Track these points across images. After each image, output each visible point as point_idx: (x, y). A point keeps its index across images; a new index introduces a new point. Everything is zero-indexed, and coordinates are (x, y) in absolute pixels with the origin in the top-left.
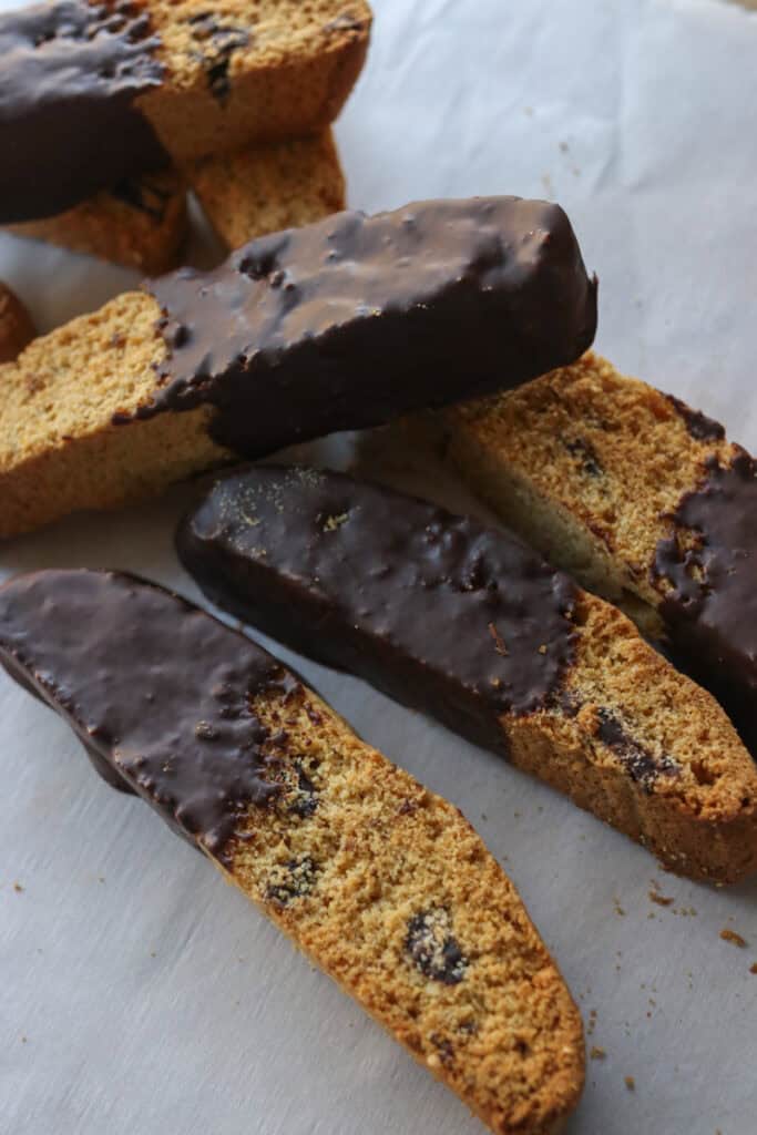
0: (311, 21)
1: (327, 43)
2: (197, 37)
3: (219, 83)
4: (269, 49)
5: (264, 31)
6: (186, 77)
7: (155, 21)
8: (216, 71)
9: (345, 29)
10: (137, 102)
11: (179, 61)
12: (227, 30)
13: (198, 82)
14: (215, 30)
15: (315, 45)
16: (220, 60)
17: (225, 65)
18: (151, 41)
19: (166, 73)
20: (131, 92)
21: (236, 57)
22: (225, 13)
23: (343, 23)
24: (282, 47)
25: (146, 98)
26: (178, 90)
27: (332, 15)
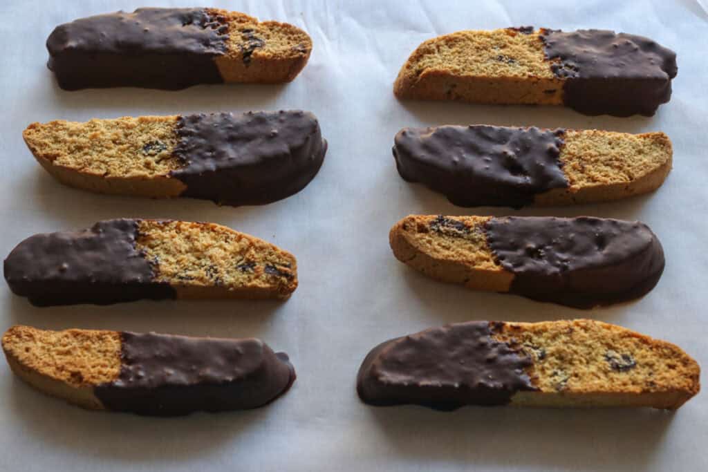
0: (289, 43)
1: (291, 55)
2: (244, 38)
3: (247, 59)
4: (269, 51)
5: (269, 43)
6: (235, 54)
7: (230, 28)
8: (246, 54)
9: (299, 51)
10: (214, 58)
11: (234, 47)
12: (256, 39)
13: (239, 56)
14: (252, 38)
15: (287, 54)
16: (250, 50)
17: (251, 53)
18: (226, 36)
19: (227, 50)
20: (212, 54)
21: (256, 51)
22: (257, 32)
23: (300, 48)
24: (274, 52)
25: (217, 58)
26: (230, 58)
27: (297, 43)
